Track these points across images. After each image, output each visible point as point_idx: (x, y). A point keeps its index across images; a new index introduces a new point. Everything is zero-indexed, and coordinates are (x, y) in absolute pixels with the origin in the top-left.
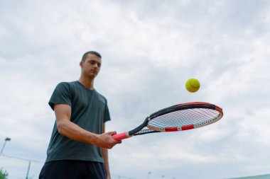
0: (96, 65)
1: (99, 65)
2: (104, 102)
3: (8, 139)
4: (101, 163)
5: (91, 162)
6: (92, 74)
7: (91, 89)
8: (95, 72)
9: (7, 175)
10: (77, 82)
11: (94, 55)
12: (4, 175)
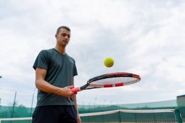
0: (67, 37)
1: (69, 36)
2: (73, 63)
4: (73, 106)
5: (67, 106)
6: (64, 43)
7: (64, 54)
8: (66, 42)
10: (54, 49)
11: (65, 30)
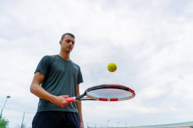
0: (71, 43)
1: (73, 43)
2: (78, 69)
3: (8, 97)
4: (76, 113)
5: (69, 112)
6: (68, 49)
7: (68, 60)
8: (70, 48)
9: (8, 122)
10: (58, 56)
11: (70, 36)
12: (6, 122)
